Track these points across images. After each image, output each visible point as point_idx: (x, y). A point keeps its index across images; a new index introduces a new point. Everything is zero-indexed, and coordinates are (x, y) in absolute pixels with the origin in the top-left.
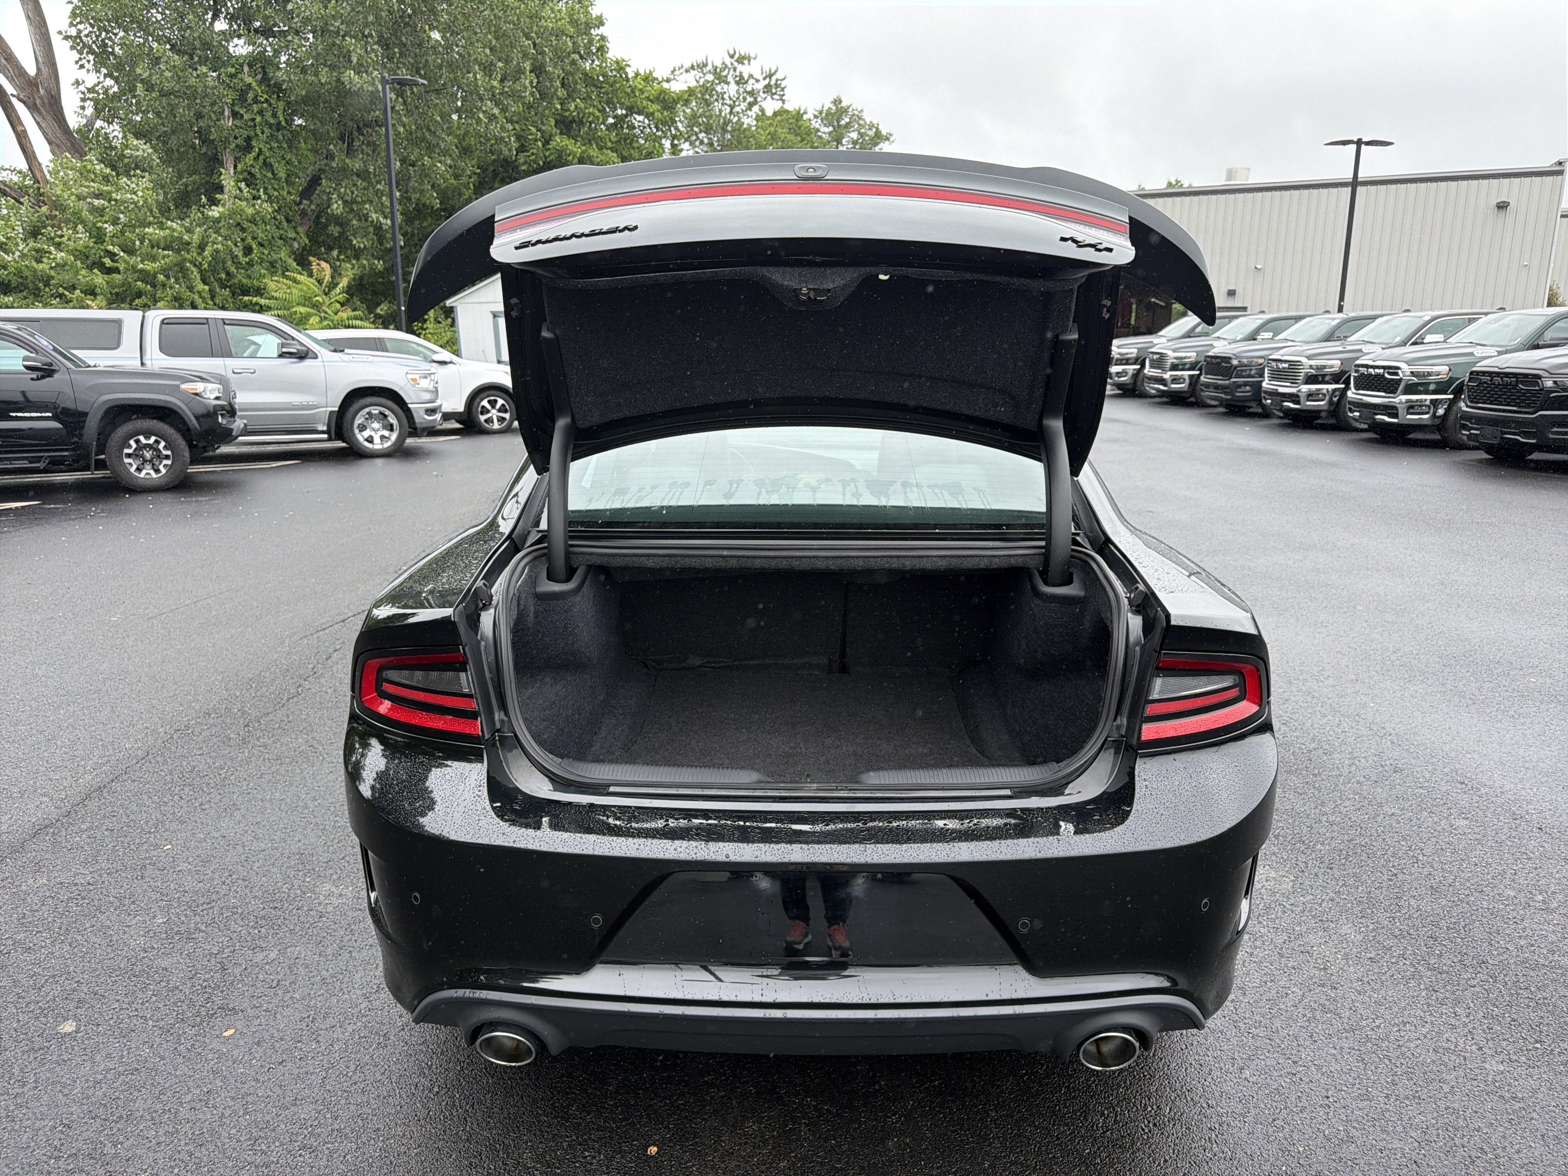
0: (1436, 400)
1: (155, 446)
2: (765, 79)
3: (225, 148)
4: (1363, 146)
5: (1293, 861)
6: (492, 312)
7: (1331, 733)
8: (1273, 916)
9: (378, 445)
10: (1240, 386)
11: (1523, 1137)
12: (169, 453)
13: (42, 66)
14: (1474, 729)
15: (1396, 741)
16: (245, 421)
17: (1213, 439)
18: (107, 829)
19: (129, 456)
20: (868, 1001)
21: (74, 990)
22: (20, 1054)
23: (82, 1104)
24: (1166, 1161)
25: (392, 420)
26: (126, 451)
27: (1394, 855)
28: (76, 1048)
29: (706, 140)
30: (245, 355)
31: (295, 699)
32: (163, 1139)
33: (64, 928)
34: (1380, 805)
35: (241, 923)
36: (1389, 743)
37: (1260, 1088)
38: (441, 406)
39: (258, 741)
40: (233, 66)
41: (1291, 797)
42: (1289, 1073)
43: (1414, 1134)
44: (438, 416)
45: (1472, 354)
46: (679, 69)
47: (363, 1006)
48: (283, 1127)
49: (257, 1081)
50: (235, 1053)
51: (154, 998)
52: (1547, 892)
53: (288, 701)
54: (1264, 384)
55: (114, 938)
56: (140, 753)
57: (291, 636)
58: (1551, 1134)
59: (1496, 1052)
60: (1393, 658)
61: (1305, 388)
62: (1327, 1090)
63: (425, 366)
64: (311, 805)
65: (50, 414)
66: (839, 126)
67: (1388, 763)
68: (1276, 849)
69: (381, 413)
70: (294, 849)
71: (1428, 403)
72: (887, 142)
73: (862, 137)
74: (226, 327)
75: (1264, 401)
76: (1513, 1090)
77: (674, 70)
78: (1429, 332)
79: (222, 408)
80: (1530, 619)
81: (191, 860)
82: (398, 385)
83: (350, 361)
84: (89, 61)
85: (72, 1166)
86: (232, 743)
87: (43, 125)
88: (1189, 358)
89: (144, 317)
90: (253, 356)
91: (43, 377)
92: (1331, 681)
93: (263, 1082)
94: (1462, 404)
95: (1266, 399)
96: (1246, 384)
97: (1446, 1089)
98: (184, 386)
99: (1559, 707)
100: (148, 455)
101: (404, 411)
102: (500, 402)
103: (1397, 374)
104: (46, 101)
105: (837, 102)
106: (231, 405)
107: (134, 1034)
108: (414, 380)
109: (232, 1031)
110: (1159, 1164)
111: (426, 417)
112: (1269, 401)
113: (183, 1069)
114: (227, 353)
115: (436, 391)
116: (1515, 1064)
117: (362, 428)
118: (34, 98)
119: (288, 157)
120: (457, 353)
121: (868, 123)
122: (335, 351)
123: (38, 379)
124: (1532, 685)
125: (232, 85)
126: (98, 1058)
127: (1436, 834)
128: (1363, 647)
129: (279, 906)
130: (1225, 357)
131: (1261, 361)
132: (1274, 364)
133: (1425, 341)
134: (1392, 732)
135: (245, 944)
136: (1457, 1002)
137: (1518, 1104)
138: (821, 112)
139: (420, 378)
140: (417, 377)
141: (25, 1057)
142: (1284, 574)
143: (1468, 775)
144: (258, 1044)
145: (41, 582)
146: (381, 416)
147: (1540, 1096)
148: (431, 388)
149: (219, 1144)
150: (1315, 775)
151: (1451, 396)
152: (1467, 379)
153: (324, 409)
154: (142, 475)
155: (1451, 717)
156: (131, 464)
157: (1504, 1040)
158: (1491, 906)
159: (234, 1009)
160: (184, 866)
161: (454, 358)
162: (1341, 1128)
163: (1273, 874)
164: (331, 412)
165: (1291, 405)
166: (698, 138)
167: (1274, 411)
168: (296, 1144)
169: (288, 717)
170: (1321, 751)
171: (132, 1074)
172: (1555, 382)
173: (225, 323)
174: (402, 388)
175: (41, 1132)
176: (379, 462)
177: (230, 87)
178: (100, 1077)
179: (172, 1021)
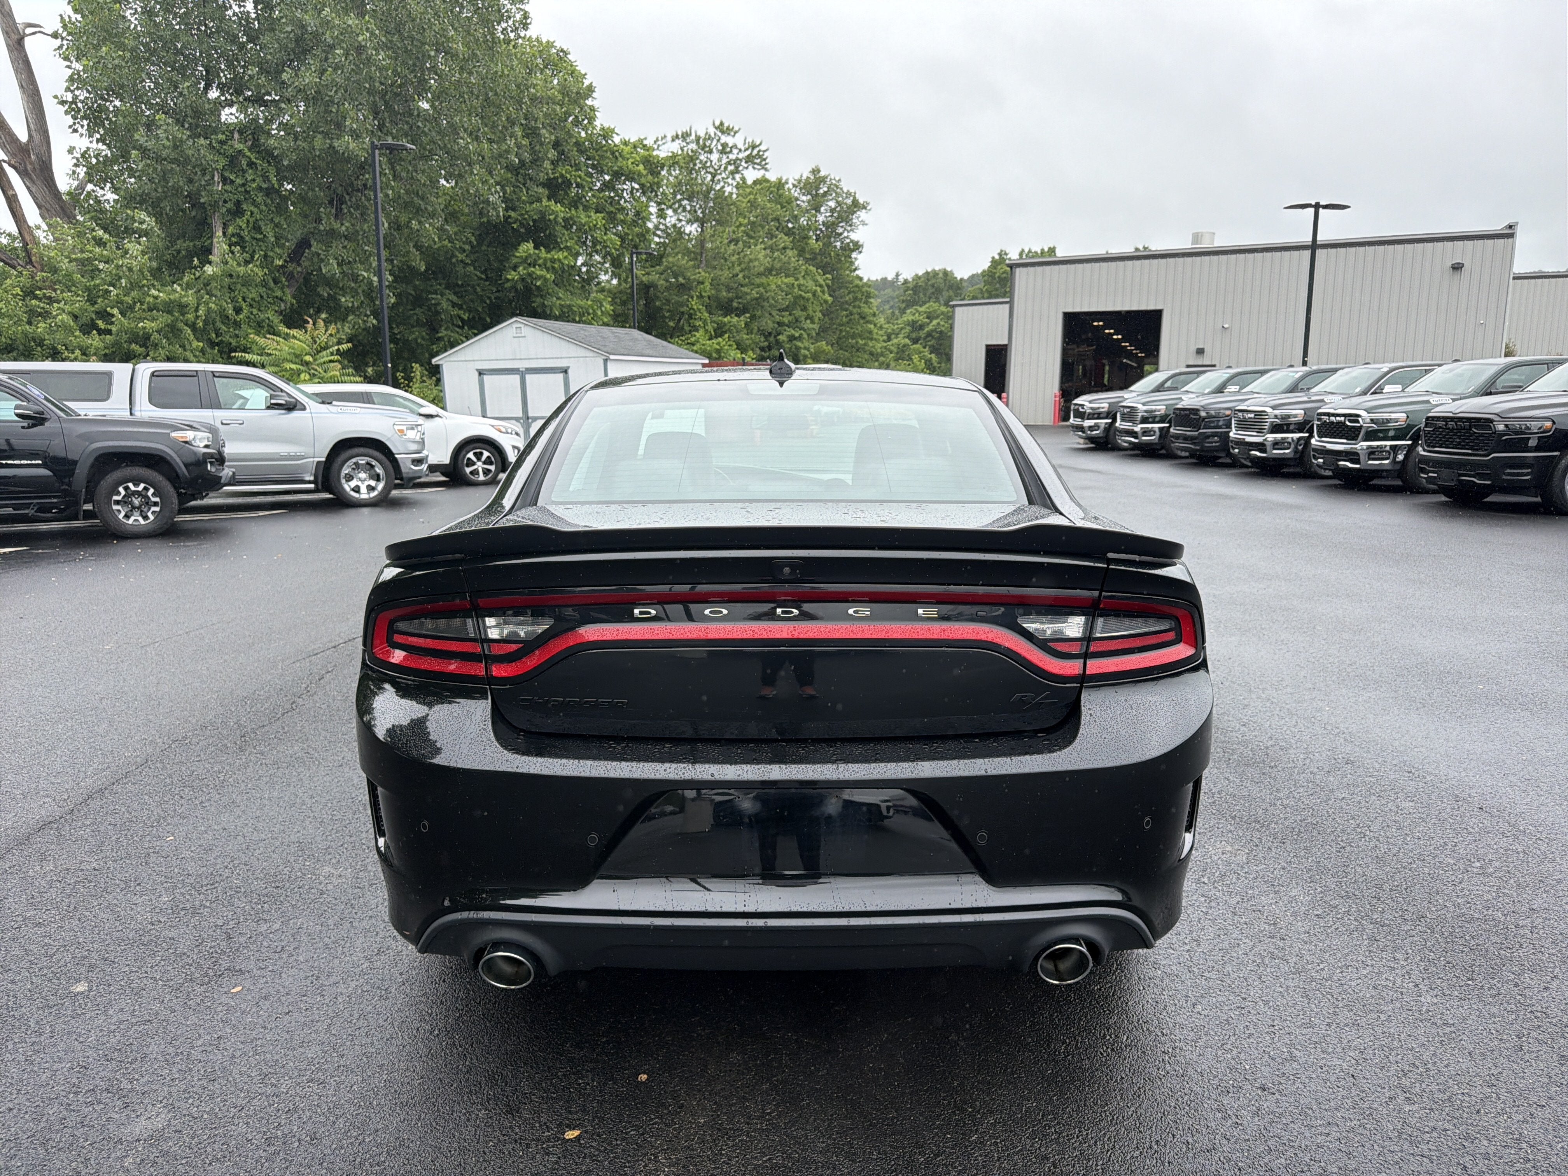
0: (1396, 446)
1: (143, 493)
2: (746, 150)
3: (214, 212)
4: (1321, 209)
5: (1248, 838)
6: (477, 370)
7: (1288, 732)
8: (1228, 882)
9: (364, 495)
10: (1208, 437)
11: (1451, 1055)
12: (157, 499)
13: (34, 134)
14: (1423, 728)
15: (1349, 738)
16: (234, 470)
17: (1182, 486)
18: (110, 824)
19: (117, 502)
20: (841, 910)
21: (85, 957)
22: (35, 1010)
23: (97, 1049)
24: (1122, 1078)
25: (379, 470)
26: (115, 498)
27: (1343, 831)
28: (89, 1004)
29: (688, 208)
30: (234, 407)
31: (290, 714)
32: (177, 1076)
33: (72, 906)
34: (1332, 791)
35: (245, 900)
36: (1342, 740)
37: (1210, 1019)
38: (427, 456)
39: (255, 749)
40: (223, 133)
41: (1248, 785)
42: (1238, 1007)
43: (1352, 1054)
44: (424, 467)
45: (1428, 402)
46: (662, 139)
47: (364, 966)
48: (292, 1064)
49: (265, 1028)
50: (243, 1006)
51: (163, 963)
52: (1484, 860)
53: (283, 715)
54: (1231, 434)
55: (122, 914)
56: (139, 760)
57: (283, 661)
58: (1477, 1051)
59: (1431, 988)
60: (1349, 670)
61: (1271, 437)
62: (1273, 1020)
63: (413, 419)
64: (308, 801)
65: (40, 462)
66: (817, 195)
67: (1340, 756)
68: (1232, 828)
69: (368, 463)
70: (293, 838)
71: (1388, 448)
72: (864, 211)
73: (840, 205)
74: (216, 379)
75: (1231, 450)
76: (1445, 1018)
77: (657, 140)
78: (1388, 382)
79: (211, 456)
80: (1480, 637)
81: (193, 849)
82: (385, 436)
83: (339, 413)
84: (82, 126)
85: (90, 1099)
86: (229, 751)
87: (34, 190)
88: (1159, 411)
89: (134, 370)
90: (241, 408)
91: (34, 426)
92: (1289, 689)
93: (272, 1029)
94: (1420, 449)
95: (1234, 449)
96: (1214, 435)
97: (1383, 1018)
98: (174, 435)
99: (1504, 709)
100: (136, 502)
101: (391, 461)
102: (486, 454)
103: (1358, 422)
104: (37, 167)
105: (816, 171)
106: (220, 453)
107: (144, 992)
108: (401, 431)
109: (240, 988)
110: (1116, 1081)
111: (413, 467)
112: (1237, 451)
113: (193, 1019)
114: (215, 404)
115: (422, 442)
116: (1447, 998)
117: (349, 478)
118: (25, 163)
119: (277, 220)
120: (444, 408)
121: (845, 191)
122: (323, 403)
123: (29, 427)
124: (1479, 691)
125: (222, 151)
126: (111, 1012)
127: (1382, 814)
128: (1321, 661)
129: (280, 885)
130: (1193, 409)
131: (1228, 412)
132: (1240, 414)
133: (1384, 391)
134: (1346, 731)
135: (248, 917)
136: (1396, 949)
137: (1449, 1029)
138: (800, 181)
139: (407, 429)
140: (404, 428)
141: (41, 1012)
142: (1248, 600)
143: (1416, 765)
144: (265, 998)
145: (33, 616)
146: (368, 467)
147: (1470, 1022)
148: (418, 438)
149: (231, 1079)
150: (1272, 767)
151: (1410, 442)
152: (1423, 425)
153: (312, 460)
154: (131, 521)
155: (1402, 719)
156: (119, 511)
157: (1439, 978)
158: (1432, 872)
159: (240, 970)
160: (186, 854)
161: (441, 412)
162: (1285, 1050)
163: (1229, 848)
164: (318, 462)
165: (1258, 454)
166: (680, 206)
167: (1243, 461)
168: (304, 1078)
169: (283, 728)
170: (1277, 747)
171: (145, 1024)
172: (1506, 426)
173: (214, 376)
174: (389, 439)
175: (59, 1072)
176: (366, 511)
177: (220, 154)
178: (114, 1027)
179: (181, 981)
